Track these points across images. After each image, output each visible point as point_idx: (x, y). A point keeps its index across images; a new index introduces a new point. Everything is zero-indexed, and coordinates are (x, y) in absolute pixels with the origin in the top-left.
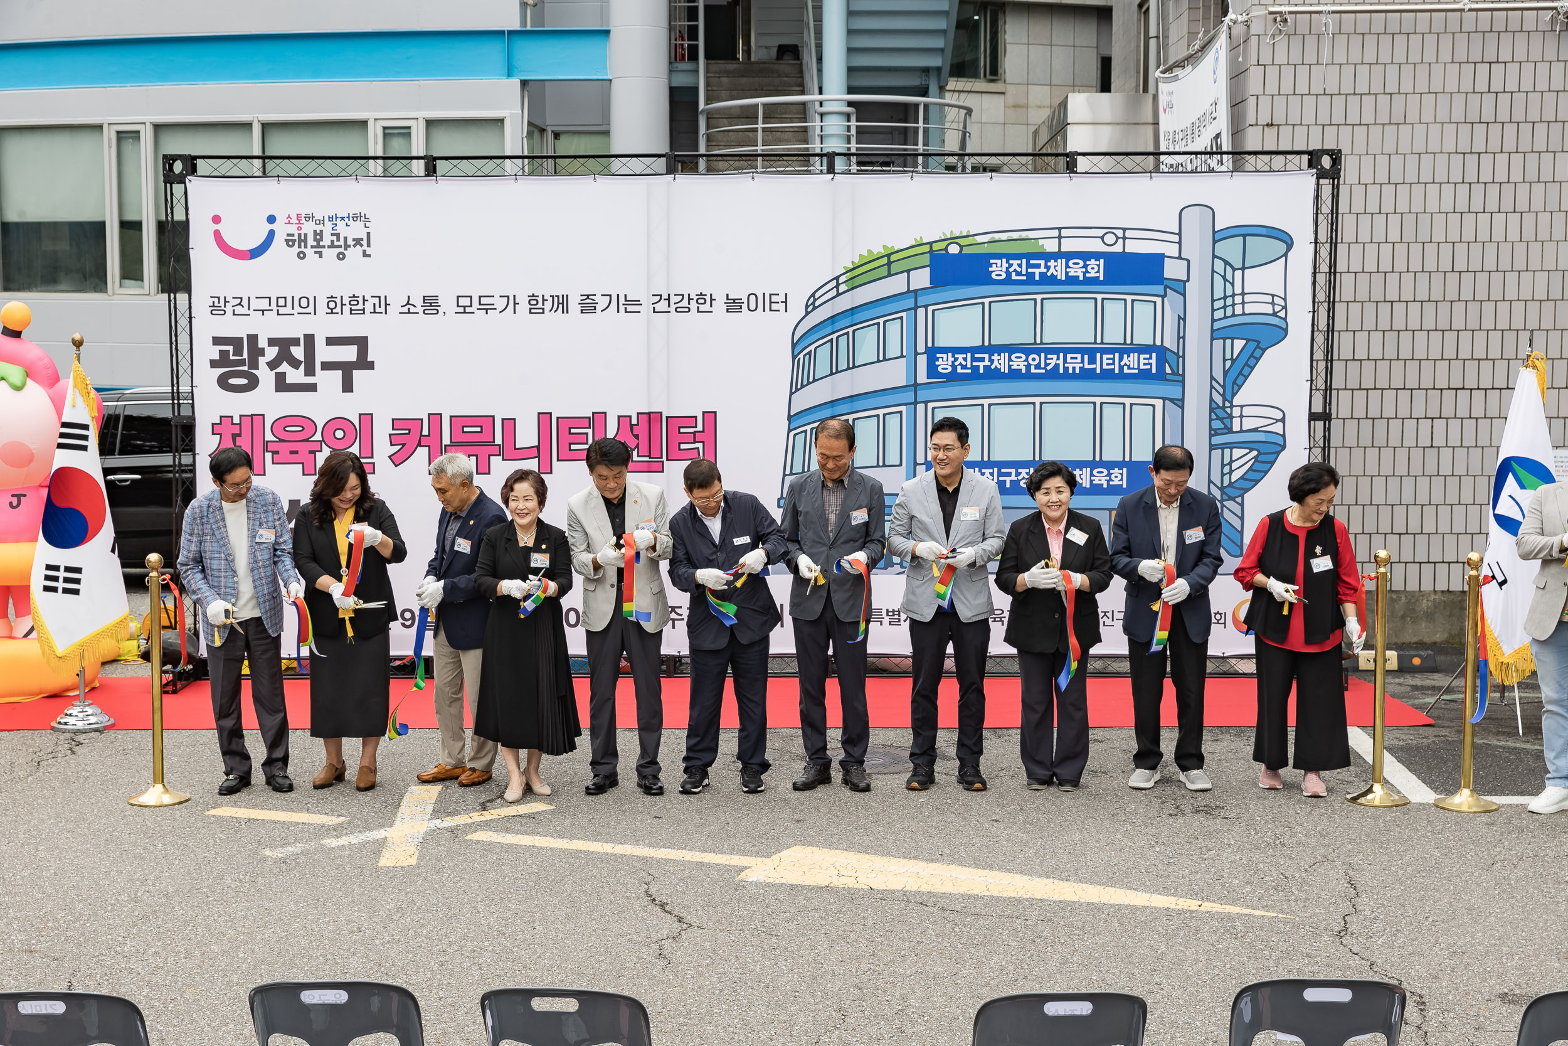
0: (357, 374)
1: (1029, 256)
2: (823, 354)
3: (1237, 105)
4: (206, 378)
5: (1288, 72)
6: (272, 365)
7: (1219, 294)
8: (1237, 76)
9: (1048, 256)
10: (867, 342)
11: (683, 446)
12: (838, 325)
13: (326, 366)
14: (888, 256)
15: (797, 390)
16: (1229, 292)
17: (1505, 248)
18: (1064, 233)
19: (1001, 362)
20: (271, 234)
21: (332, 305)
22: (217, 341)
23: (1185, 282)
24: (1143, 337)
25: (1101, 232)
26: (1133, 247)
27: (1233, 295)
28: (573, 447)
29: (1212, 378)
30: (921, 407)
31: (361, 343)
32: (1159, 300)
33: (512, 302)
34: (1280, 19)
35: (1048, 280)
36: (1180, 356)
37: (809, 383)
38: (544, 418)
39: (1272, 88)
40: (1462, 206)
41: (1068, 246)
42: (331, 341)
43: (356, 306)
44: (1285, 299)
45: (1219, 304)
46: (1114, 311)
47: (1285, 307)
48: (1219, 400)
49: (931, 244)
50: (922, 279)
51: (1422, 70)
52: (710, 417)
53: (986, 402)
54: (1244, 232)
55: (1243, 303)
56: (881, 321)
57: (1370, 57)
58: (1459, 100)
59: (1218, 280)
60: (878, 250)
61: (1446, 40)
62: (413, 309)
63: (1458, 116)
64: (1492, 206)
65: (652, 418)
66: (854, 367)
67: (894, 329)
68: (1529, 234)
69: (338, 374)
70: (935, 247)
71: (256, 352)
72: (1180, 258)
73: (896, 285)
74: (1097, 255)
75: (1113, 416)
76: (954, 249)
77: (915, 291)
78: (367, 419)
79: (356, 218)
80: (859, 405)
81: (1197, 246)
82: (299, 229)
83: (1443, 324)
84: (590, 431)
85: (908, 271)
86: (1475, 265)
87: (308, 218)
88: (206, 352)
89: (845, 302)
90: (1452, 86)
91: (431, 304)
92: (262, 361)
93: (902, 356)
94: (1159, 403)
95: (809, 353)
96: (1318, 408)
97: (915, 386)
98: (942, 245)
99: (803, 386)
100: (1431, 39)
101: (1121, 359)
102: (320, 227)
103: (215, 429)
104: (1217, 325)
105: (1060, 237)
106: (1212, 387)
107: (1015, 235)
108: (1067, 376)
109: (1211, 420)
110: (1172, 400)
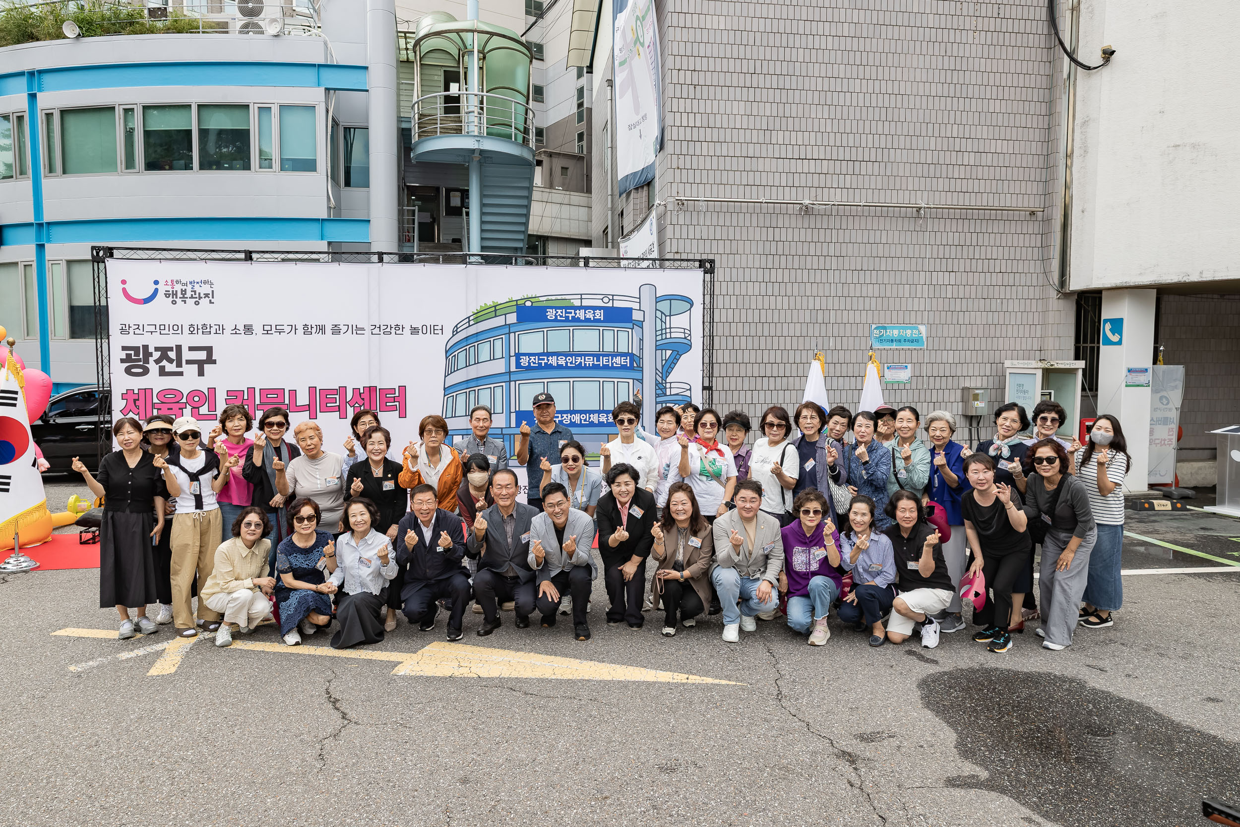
0: (206, 366)
1: (566, 308)
2: (462, 356)
3: (661, 244)
4: (117, 370)
5: (685, 228)
6: (157, 361)
7: (659, 328)
8: (661, 231)
9: (576, 308)
10: (484, 350)
11: (388, 404)
12: (469, 342)
13: (189, 362)
14: (495, 307)
15: (448, 375)
16: (664, 327)
17: (782, 312)
18: (583, 296)
19: (553, 361)
20: (156, 291)
21: (192, 329)
22: (124, 348)
23: (642, 322)
24: (623, 348)
25: (601, 297)
26: (617, 304)
27: (666, 329)
28: (328, 405)
29: (656, 369)
30: (512, 383)
31: (209, 350)
32: (630, 331)
33: (294, 328)
34: (681, 203)
35: (576, 320)
36: (641, 358)
37: (455, 371)
38: (312, 389)
39: (677, 235)
40: (763, 293)
41: (586, 303)
42: (191, 349)
43: (206, 329)
44: (690, 331)
45: (658, 333)
46: (609, 335)
47: (690, 335)
48: (660, 379)
49: (517, 301)
50: (512, 318)
51: (744, 230)
52: (403, 389)
53: (546, 381)
54: (671, 298)
55: (670, 332)
56: (492, 339)
57: (721, 223)
58: (761, 244)
59: (658, 321)
60: (490, 303)
61: (755, 216)
62: (238, 332)
63: (760, 251)
64: (776, 293)
65: (371, 389)
66: (478, 363)
67: (498, 344)
68: (792, 306)
69: (196, 366)
70: (519, 302)
71: (148, 355)
72: (640, 310)
73: (499, 321)
74: (600, 308)
75: (609, 387)
76: (528, 304)
77: (509, 325)
78: (212, 391)
79: (205, 282)
80: (481, 382)
81: (648, 304)
82: (173, 288)
83: (756, 346)
84: (337, 397)
85: (505, 315)
86: (769, 320)
87: (177, 282)
88: (117, 354)
89: (473, 330)
90: (758, 238)
91: (248, 329)
92: (151, 359)
93: (503, 358)
94: (631, 381)
95: (455, 356)
96: (706, 384)
97: (510, 372)
98: (523, 302)
99: (451, 373)
100: (748, 216)
101: (612, 360)
102: (185, 287)
103: (123, 397)
104: (658, 343)
105: (581, 299)
106: (656, 373)
107: (559, 297)
108: (586, 368)
109: (656, 389)
110: (637, 380)
